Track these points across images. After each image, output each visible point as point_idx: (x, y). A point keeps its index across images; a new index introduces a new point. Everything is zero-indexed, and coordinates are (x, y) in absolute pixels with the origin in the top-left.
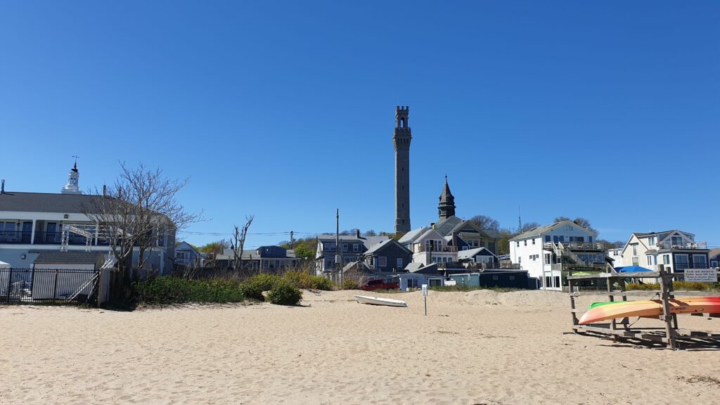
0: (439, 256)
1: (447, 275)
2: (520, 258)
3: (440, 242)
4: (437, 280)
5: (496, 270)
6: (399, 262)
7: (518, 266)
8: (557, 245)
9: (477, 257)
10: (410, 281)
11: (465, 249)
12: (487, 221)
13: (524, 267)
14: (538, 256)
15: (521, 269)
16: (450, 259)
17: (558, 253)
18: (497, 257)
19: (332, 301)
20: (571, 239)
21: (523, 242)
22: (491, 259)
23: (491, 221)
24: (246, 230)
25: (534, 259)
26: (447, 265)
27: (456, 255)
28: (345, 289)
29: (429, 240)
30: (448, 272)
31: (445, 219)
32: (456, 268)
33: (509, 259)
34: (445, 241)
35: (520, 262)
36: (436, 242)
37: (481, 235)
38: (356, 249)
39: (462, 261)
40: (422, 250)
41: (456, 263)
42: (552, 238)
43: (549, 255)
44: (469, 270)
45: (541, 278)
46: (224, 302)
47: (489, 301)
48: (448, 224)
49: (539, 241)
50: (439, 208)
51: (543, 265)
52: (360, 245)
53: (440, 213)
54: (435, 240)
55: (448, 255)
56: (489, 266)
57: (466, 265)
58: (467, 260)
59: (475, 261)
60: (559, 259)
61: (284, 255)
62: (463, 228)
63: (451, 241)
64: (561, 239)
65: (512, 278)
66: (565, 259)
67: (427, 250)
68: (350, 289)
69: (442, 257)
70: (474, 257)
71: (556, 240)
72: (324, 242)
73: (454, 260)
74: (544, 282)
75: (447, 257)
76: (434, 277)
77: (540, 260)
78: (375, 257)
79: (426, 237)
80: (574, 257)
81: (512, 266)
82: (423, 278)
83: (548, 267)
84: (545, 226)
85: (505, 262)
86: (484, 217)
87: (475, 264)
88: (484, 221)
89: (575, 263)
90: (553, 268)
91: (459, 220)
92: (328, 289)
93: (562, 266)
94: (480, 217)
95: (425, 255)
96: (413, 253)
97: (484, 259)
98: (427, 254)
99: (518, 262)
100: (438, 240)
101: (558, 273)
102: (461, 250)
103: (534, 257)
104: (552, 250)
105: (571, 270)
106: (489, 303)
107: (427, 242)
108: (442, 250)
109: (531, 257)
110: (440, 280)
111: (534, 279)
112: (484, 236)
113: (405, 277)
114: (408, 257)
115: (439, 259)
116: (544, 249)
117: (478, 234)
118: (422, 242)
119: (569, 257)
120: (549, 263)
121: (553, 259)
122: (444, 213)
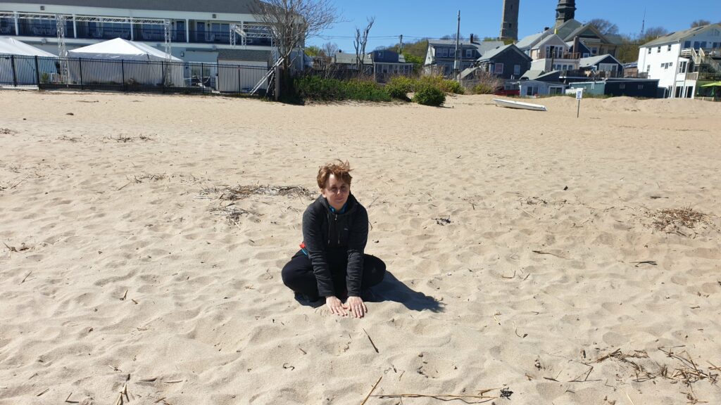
0: (560, 64)
1: (567, 83)
2: (649, 67)
3: (561, 49)
4: (558, 88)
5: (620, 79)
6: (517, 69)
7: (644, 75)
8: (697, 52)
9: (600, 64)
10: (530, 89)
11: (586, 57)
12: (605, 25)
13: (652, 76)
14: (671, 64)
15: (649, 78)
16: (571, 66)
17: (697, 61)
18: (622, 64)
19: (470, 104)
20: (715, 45)
21: (657, 48)
22: (614, 67)
23: (610, 25)
24: (367, 32)
25: (666, 67)
26: (568, 73)
27: (578, 62)
28: (479, 94)
29: (549, 46)
30: (568, 81)
31: (562, 23)
32: (578, 76)
33: (636, 67)
34: (566, 46)
35: (648, 70)
36: (557, 48)
37: (602, 41)
38: (469, 55)
39: (583, 69)
40: (541, 56)
41: (577, 70)
42: (692, 44)
43: (685, 63)
44: (590, 78)
45: (670, 88)
46: (377, 101)
47: (627, 107)
48: (566, 28)
49: (676, 48)
50: (557, 10)
51: (676, 73)
52: (473, 51)
53: (557, 16)
54: (555, 46)
55: (568, 62)
56: (613, 74)
57: (588, 73)
58: (589, 68)
59: (598, 69)
60: (696, 67)
61: (396, 60)
62: (584, 32)
63: (572, 47)
64: (703, 45)
65: (640, 87)
66: (704, 68)
67: (547, 57)
68: (483, 93)
69: (562, 64)
70: (597, 64)
71: (697, 46)
72: (436, 47)
73: (575, 67)
74: (673, 93)
75: (568, 64)
76: (554, 84)
77: (673, 69)
78: (492, 63)
79: (547, 43)
80: (714, 65)
81: (638, 75)
82: (544, 86)
83: (682, 76)
84: (685, 31)
85: (631, 70)
86: (602, 21)
87: (598, 72)
88: (602, 25)
89: (714, 72)
90: (687, 77)
91: (578, 24)
92: (462, 93)
93: (699, 75)
94: (598, 21)
95: (545, 62)
96: (532, 60)
97: (608, 68)
98: (547, 62)
99: (645, 71)
100: (559, 46)
101: (692, 83)
102: (582, 57)
103: (666, 66)
104: (689, 57)
105: (708, 79)
106: (628, 110)
107: (548, 48)
108: (562, 56)
109: (663, 65)
110: (561, 89)
111: (663, 89)
112: (605, 42)
113: (525, 84)
114: (526, 63)
115: (559, 66)
116: (681, 56)
117: (599, 40)
118: (542, 48)
119: (709, 65)
120: (683, 72)
121: (689, 68)
122: (562, 16)
